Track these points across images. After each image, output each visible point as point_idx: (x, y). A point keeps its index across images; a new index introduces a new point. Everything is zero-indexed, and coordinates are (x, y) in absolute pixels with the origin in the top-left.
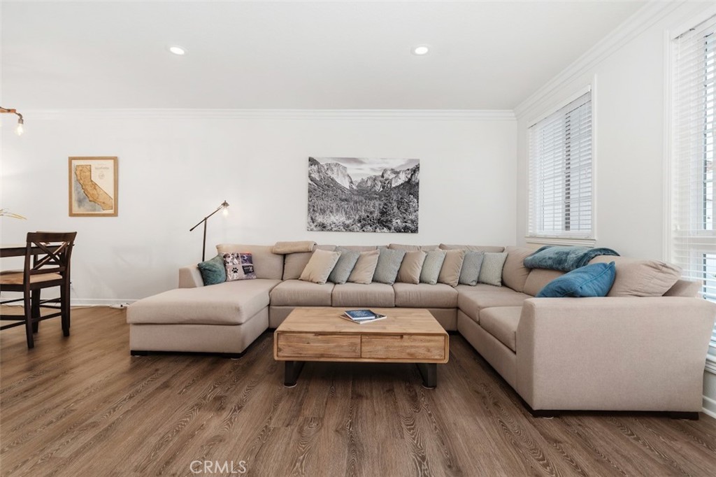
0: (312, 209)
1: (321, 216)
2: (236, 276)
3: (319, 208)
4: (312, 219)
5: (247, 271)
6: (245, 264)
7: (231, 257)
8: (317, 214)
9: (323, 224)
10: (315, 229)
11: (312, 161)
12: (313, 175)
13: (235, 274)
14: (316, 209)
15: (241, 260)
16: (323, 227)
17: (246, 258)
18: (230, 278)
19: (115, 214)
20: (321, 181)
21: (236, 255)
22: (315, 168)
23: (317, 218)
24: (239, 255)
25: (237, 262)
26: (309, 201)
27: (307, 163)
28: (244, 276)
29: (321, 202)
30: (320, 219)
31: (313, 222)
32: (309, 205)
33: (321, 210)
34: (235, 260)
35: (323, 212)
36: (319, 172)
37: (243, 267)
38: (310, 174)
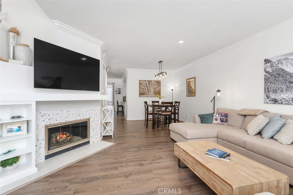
0: (267, 90)
1: (274, 94)
2: (216, 122)
3: (272, 89)
4: (267, 96)
5: (222, 121)
6: (222, 118)
7: (216, 114)
8: (271, 93)
9: (275, 99)
10: (269, 102)
11: (267, 61)
12: (267, 70)
13: (216, 121)
14: (270, 90)
15: (220, 115)
16: (275, 101)
17: (223, 115)
18: (213, 122)
19: (195, 96)
20: (273, 72)
21: (218, 113)
22: (269, 65)
23: (271, 96)
24: (220, 113)
25: (218, 116)
26: (265, 85)
27: (263, 62)
28: (220, 123)
29: (273, 85)
30: (273, 96)
31: (268, 98)
32: (265, 88)
33: (273, 90)
34: (217, 115)
35: (275, 91)
36: (271, 67)
37: (221, 119)
38: (265, 69)
